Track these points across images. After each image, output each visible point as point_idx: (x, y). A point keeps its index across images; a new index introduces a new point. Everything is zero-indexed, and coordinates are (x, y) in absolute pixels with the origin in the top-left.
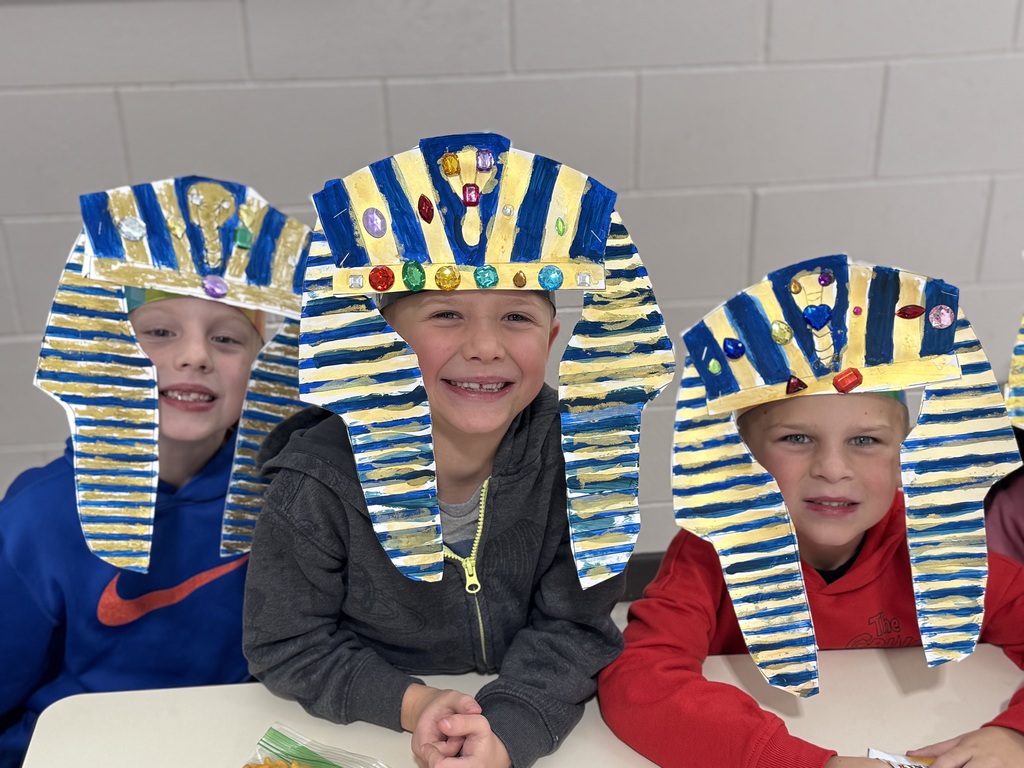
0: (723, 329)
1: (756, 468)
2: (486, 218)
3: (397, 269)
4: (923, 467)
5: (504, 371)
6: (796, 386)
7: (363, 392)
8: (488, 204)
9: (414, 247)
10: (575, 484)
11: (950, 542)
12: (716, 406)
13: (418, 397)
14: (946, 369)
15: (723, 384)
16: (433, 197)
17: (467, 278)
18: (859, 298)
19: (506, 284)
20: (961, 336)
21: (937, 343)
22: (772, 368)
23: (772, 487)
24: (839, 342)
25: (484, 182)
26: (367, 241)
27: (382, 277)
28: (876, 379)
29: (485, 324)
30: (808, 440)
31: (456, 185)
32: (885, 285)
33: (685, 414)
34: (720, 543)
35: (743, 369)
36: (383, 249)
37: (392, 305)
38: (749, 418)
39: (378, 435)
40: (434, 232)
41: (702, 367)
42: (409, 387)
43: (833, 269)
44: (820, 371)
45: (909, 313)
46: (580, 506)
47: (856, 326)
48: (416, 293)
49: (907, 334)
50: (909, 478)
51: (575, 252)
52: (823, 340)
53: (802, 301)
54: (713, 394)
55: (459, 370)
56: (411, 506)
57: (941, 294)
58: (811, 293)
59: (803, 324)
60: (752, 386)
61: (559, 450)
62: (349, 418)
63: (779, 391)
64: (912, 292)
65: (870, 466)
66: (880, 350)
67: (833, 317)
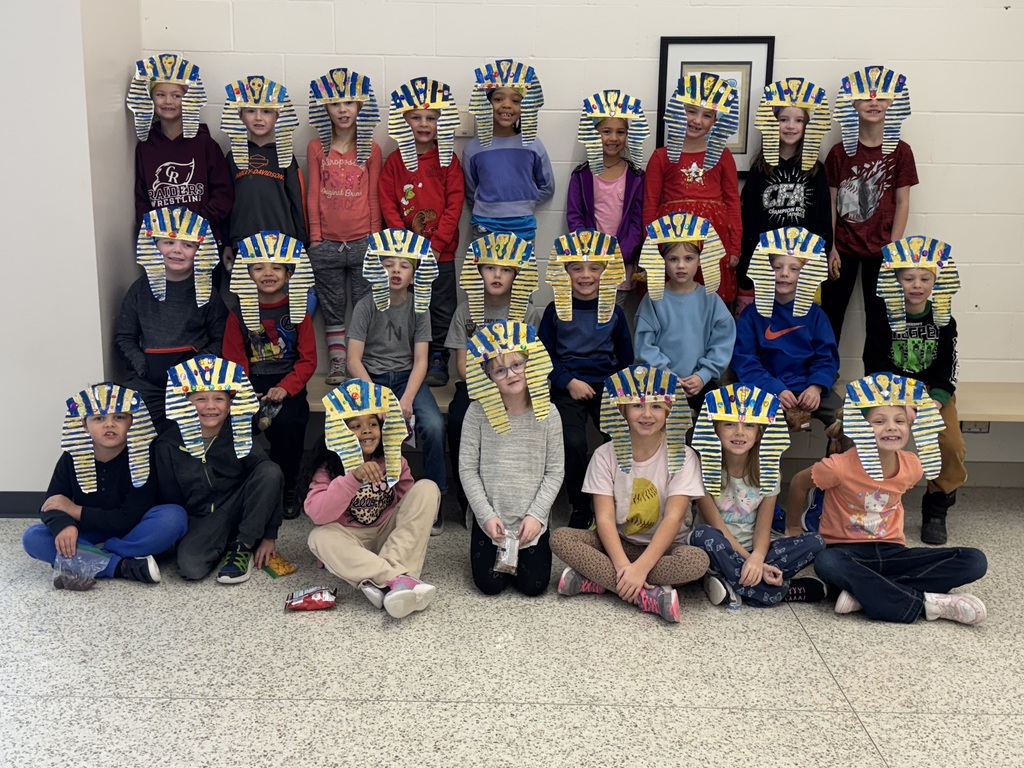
0: (400, 93)
1: (407, 124)
2: (211, 374)
3: (189, 386)
4: (441, 125)
5: (217, 412)
6: (415, 106)
7: (182, 416)
8: (211, 371)
9: (193, 382)
10: (235, 434)
11: (446, 142)
12: (398, 111)
13: (196, 416)
14: (446, 104)
15: (399, 106)
16: (198, 370)
17: (207, 388)
18: (430, 87)
19: (216, 389)
20: (450, 97)
21: (445, 99)
22: (411, 103)
23: (410, 128)
24: (425, 97)
25: (210, 366)
26: (181, 380)
27: (187, 389)
28: (433, 106)
29: (211, 401)
30: (418, 118)
31: (203, 367)
32: (435, 84)
33: (391, 112)
34: (399, 140)
35: (404, 102)
36: (186, 382)
37: (189, 395)
38: (406, 114)
39: (186, 425)
40: (198, 378)
41: (395, 101)
42: (194, 414)
43: (424, 80)
44: (421, 104)
45: (440, 91)
46: (237, 439)
47: (429, 94)
48: (195, 392)
49: (439, 96)
50: (438, 128)
51: (233, 381)
52: (422, 96)
53: (417, 87)
54: (398, 107)
55: (205, 412)
56: (195, 441)
57: (446, 87)
58: (420, 85)
59: (417, 93)
60: (406, 106)
61: (231, 427)
62: (179, 422)
63: (412, 108)
64: (440, 87)
65: (431, 124)
66: (433, 100)
67: (424, 92)
